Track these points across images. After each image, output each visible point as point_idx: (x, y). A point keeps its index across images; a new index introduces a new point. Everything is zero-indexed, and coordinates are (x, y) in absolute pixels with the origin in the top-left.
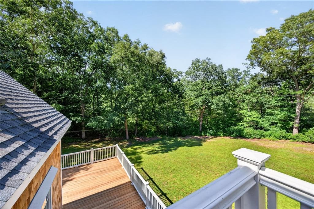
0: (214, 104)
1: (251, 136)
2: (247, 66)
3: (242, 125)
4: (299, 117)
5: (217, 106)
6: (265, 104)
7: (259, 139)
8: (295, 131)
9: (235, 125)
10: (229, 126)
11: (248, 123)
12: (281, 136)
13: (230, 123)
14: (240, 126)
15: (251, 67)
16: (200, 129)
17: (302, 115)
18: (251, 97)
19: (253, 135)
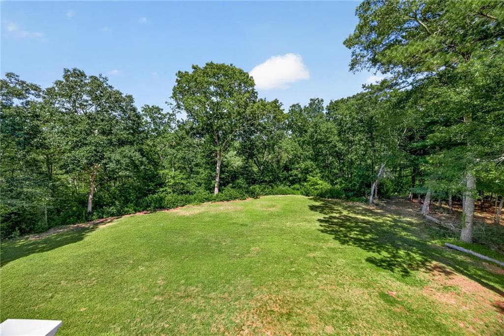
0: (112, 161)
1: (173, 205)
2: (172, 108)
3: (163, 191)
4: (218, 176)
5: (117, 165)
6: (193, 161)
7: (183, 206)
8: (216, 190)
9: (154, 193)
10: (146, 195)
11: (170, 187)
12: (204, 198)
13: (147, 191)
14: (160, 193)
15: (177, 110)
16: (90, 209)
17: (222, 172)
18: (175, 151)
19: (177, 202)
